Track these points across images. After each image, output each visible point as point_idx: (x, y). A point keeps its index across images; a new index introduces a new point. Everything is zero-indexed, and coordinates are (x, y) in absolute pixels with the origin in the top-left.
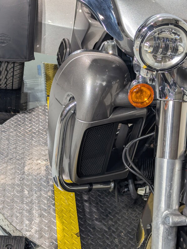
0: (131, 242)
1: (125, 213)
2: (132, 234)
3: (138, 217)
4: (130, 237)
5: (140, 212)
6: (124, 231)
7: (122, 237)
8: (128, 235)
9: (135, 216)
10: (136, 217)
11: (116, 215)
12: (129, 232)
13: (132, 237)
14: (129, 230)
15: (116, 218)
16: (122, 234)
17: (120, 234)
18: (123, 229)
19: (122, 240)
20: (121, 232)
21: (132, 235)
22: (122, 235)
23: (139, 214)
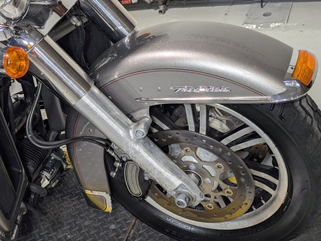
0: (84, 232)
1: (44, 224)
2: (74, 227)
3: (57, 213)
4: (77, 230)
5: (52, 208)
6: (66, 233)
7: (73, 238)
8: (73, 230)
9: (53, 215)
10: (55, 215)
11: (41, 234)
12: (70, 229)
13: (77, 228)
14: (67, 228)
15: (45, 235)
16: (68, 236)
17: (67, 239)
18: (63, 233)
19: (76, 239)
20: (65, 237)
21: (76, 227)
22: (70, 238)
23: (53, 211)
